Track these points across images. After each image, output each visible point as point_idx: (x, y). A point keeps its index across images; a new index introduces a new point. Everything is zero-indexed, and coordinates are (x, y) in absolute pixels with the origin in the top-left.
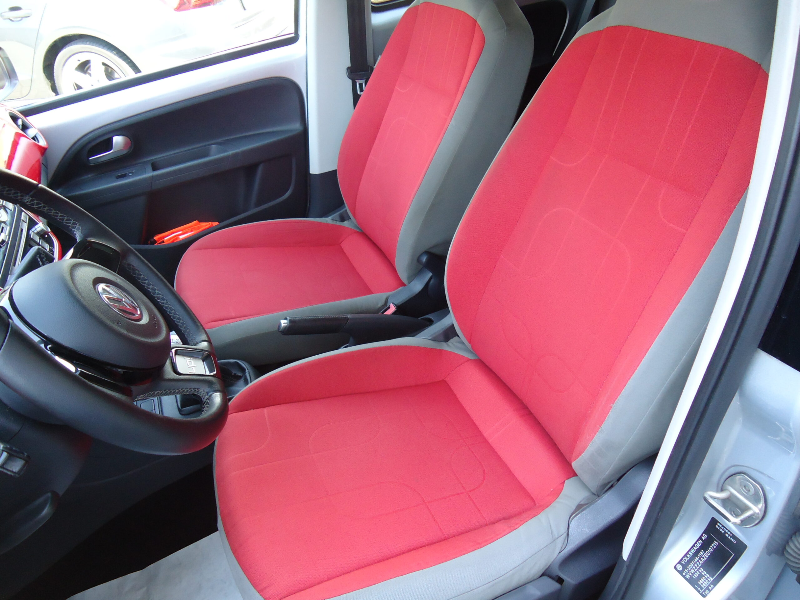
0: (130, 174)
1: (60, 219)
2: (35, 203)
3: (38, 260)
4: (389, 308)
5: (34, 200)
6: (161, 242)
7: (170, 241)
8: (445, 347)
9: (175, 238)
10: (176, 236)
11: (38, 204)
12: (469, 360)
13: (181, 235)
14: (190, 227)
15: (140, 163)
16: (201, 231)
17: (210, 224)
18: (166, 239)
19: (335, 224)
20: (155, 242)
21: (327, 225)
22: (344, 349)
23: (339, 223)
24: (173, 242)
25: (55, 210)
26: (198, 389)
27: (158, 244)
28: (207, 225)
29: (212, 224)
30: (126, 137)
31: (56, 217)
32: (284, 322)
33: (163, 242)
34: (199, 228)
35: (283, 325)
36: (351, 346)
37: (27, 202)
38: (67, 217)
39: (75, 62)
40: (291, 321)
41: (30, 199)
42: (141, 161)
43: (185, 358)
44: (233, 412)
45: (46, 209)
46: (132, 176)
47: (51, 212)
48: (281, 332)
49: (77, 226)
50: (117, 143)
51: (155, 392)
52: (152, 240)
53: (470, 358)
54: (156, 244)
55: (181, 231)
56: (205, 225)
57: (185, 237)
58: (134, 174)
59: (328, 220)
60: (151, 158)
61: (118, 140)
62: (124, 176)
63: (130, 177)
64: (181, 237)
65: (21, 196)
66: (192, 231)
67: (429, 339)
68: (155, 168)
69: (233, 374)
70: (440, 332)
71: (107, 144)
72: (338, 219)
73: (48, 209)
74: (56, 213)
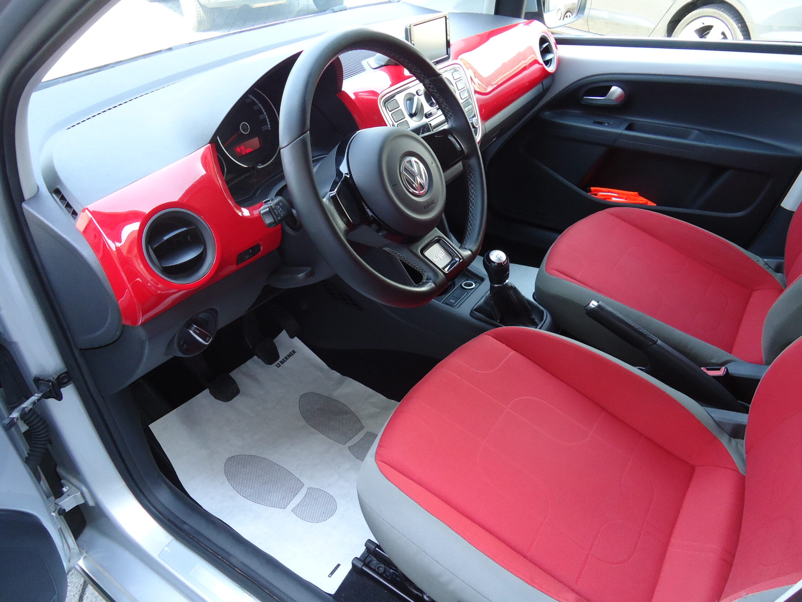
0: (606, 124)
1: (444, 107)
2: (431, 87)
3: (420, 131)
4: (719, 369)
5: (431, 85)
6: (594, 194)
7: (602, 197)
8: (724, 440)
9: (609, 197)
10: (610, 196)
11: (433, 89)
12: (737, 470)
13: (615, 197)
14: (626, 195)
15: (621, 119)
16: (634, 203)
17: (646, 202)
18: (601, 193)
19: (766, 270)
20: (590, 191)
21: (754, 264)
22: (638, 369)
23: (770, 271)
24: (605, 199)
25: (443, 99)
26: (424, 272)
27: (591, 194)
28: (642, 201)
29: (647, 203)
30: (623, 92)
31: (442, 104)
32: (593, 304)
33: (596, 195)
34: (634, 199)
35: (591, 305)
36: (645, 372)
37: (426, 84)
38: (449, 108)
39: (699, 24)
40: (599, 306)
41: (429, 82)
42: (623, 117)
43: (442, 249)
44: (492, 335)
45: (437, 95)
46: (608, 126)
47: (440, 99)
48: (586, 309)
49: (452, 118)
50: (613, 93)
51: (398, 253)
52: (588, 188)
53: (740, 470)
54: (589, 193)
55: (618, 194)
56: (642, 200)
57: (617, 201)
58: (609, 125)
59: (761, 261)
60: (632, 119)
61: (616, 91)
62: (601, 123)
63: (605, 126)
64: (614, 199)
65: (424, 77)
66: (626, 199)
67: (714, 420)
68: (629, 128)
69: (531, 317)
70: (731, 422)
71: (605, 90)
72: (773, 266)
73: (438, 96)
74: (443, 101)
